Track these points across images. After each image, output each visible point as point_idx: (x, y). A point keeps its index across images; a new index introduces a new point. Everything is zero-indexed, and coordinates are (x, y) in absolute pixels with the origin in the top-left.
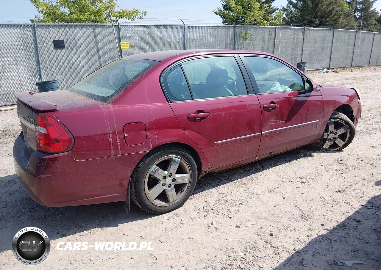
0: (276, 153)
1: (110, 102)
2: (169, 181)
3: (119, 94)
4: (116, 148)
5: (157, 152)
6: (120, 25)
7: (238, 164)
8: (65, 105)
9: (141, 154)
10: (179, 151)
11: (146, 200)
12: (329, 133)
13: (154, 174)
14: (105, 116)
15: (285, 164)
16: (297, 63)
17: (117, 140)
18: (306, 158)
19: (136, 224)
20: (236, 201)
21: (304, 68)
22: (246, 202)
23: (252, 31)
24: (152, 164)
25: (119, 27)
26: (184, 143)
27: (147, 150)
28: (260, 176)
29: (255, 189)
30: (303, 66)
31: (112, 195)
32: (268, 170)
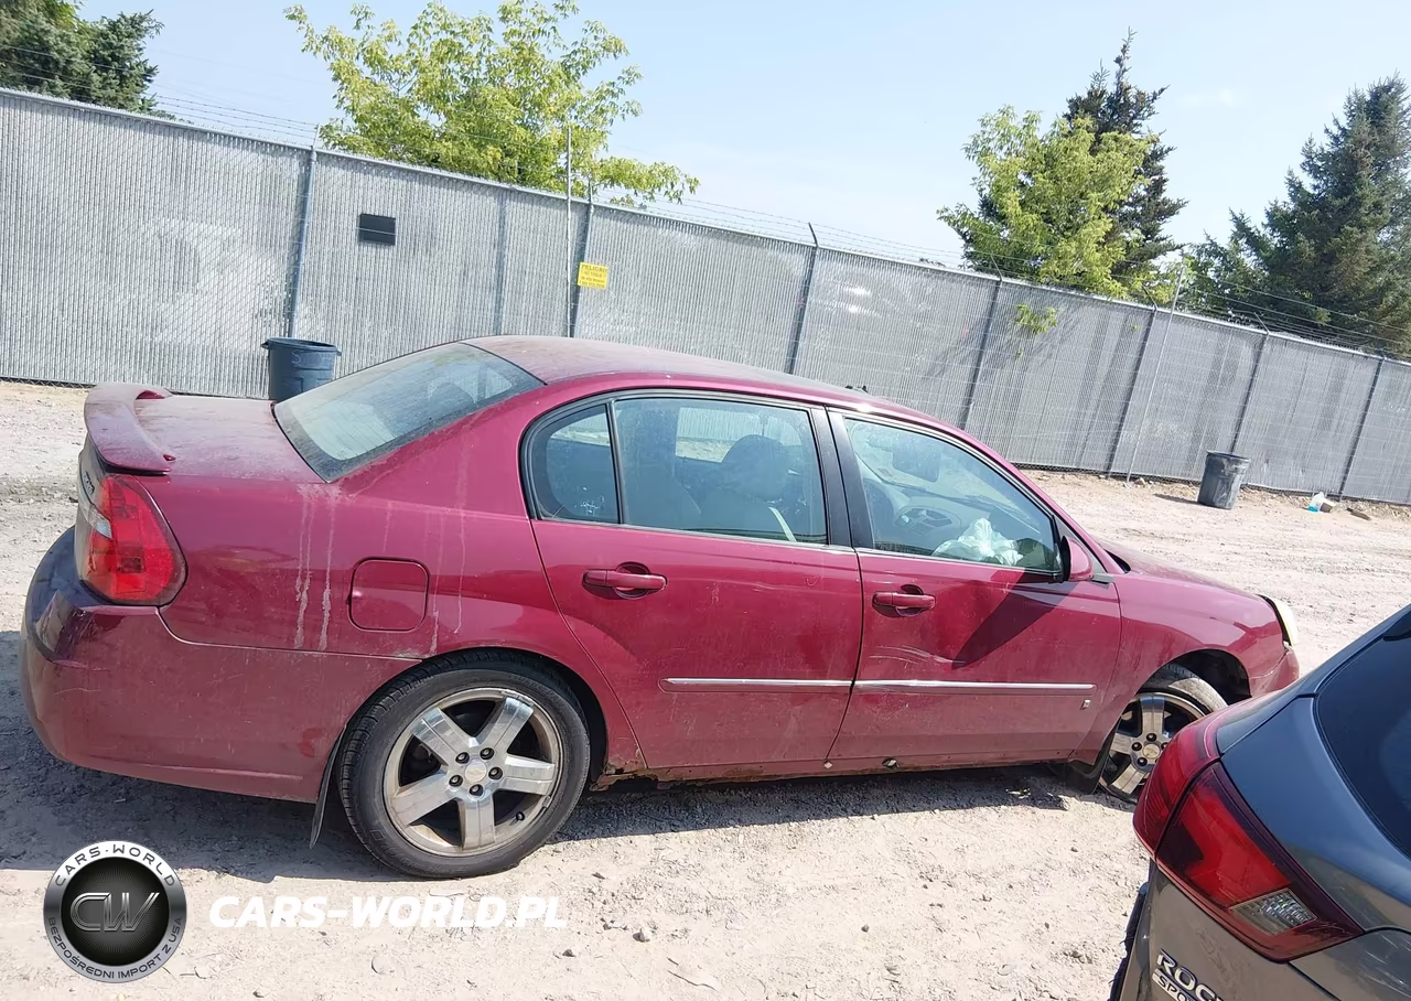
0: (907, 763)
1: (337, 480)
2: (477, 772)
3: (376, 462)
4: (313, 628)
5: (452, 667)
6: (595, 206)
7: (751, 771)
8: (202, 460)
9: (393, 664)
10: (531, 681)
11: (382, 820)
12: (1142, 739)
13: (425, 737)
14: (303, 521)
15: (945, 812)
16: (1210, 454)
17: (324, 603)
18: (1035, 809)
19: (329, 889)
20: (694, 899)
21: (1230, 475)
22: (726, 911)
23: (1057, 311)
24: (430, 701)
25: (587, 213)
26: (554, 657)
27: (417, 654)
28: (832, 834)
29: (788, 872)
30: (1228, 468)
31: (270, 775)
32: (873, 818)
